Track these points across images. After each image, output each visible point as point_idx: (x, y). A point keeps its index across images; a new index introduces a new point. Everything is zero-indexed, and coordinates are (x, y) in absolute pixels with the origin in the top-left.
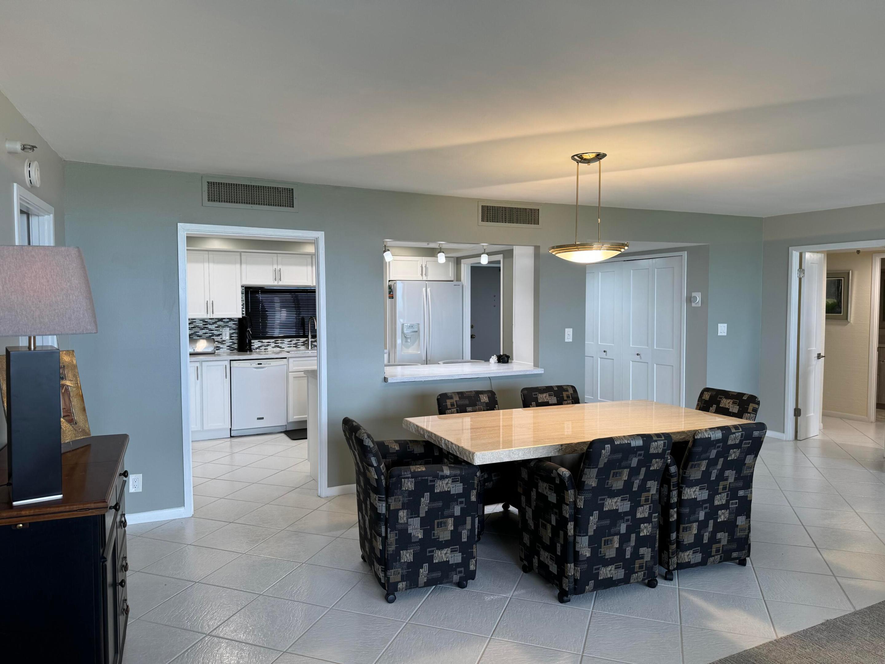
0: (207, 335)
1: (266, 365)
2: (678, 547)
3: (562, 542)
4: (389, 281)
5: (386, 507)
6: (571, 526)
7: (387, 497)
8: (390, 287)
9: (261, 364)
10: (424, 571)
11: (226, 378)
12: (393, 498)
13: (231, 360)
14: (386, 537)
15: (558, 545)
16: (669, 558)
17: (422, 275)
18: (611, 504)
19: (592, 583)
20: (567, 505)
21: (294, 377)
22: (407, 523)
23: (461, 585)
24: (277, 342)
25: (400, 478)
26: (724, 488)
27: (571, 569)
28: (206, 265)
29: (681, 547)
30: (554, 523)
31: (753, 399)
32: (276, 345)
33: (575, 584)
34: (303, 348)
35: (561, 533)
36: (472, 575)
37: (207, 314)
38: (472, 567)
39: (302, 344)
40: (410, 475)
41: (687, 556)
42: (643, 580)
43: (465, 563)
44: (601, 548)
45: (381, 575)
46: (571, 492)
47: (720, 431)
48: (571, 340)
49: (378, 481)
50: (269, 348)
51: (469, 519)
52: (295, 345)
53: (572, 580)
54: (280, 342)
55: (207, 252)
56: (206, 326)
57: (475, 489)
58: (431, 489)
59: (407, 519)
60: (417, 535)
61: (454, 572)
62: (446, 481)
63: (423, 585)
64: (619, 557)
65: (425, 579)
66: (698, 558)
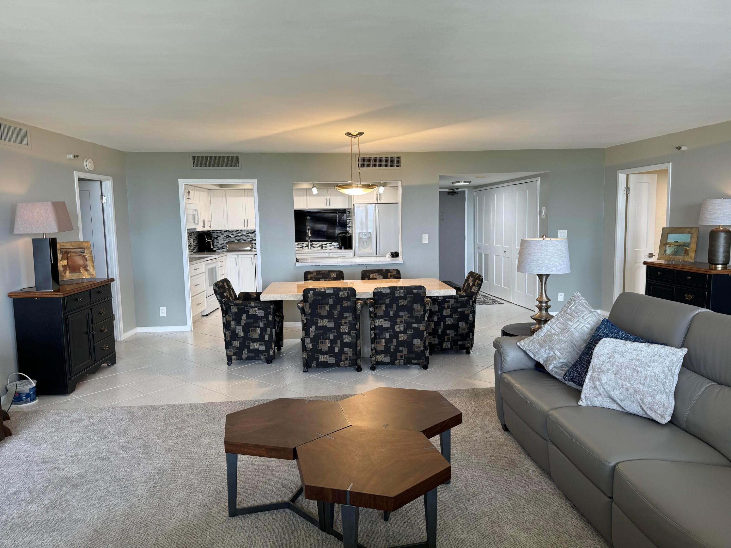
0: (249, 240)
2: (375, 352)
4: (354, 204)
5: (225, 319)
6: (303, 333)
7: (226, 315)
10: (245, 352)
11: (252, 265)
12: (228, 315)
17: (377, 199)
18: (321, 323)
19: (315, 363)
22: (235, 328)
23: (268, 362)
25: (229, 306)
26: (401, 322)
27: (303, 354)
28: (243, 198)
29: (377, 352)
31: (482, 279)
33: (306, 362)
34: (306, 248)
37: (245, 227)
38: (271, 353)
39: (306, 246)
41: (381, 358)
42: (350, 366)
43: (268, 351)
44: (319, 345)
46: (303, 316)
47: (388, 289)
48: (427, 242)
51: (269, 329)
52: (301, 247)
53: (305, 360)
55: (244, 190)
56: (248, 234)
57: (271, 315)
58: (247, 312)
59: (235, 326)
60: (240, 334)
61: (262, 355)
62: (255, 309)
63: (245, 359)
64: (331, 351)
65: (246, 356)
66: (388, 359)
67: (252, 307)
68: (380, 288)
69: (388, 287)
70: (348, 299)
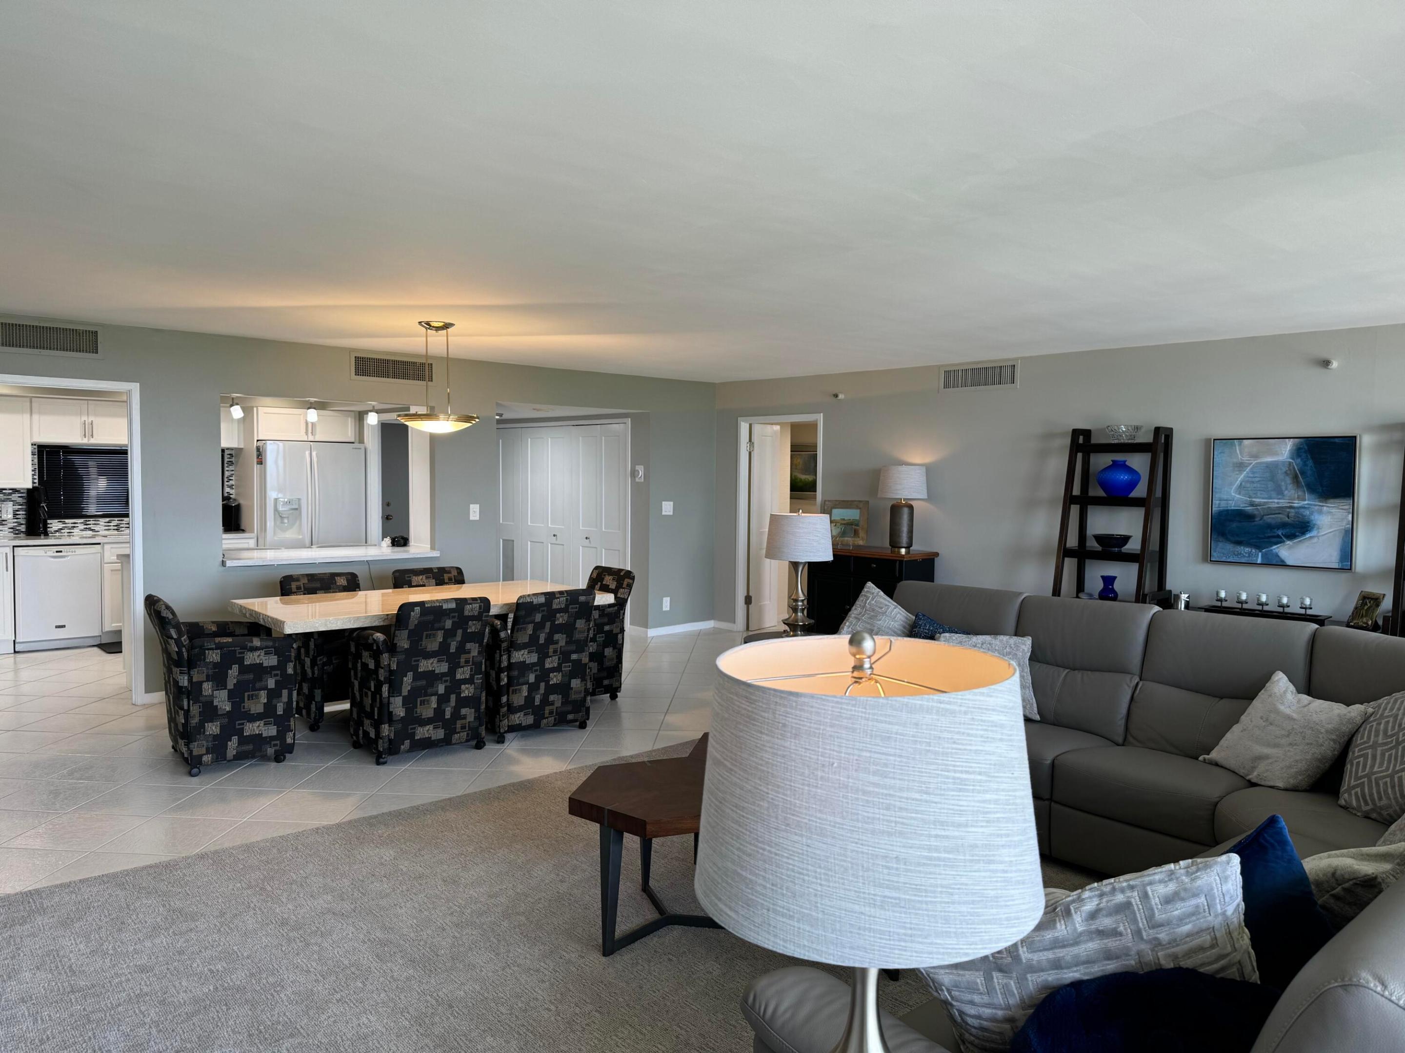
1: (69, 554)
2: (508, 710)
3: (378, 705)
4: (258, 441)
5: (189, 679)
6: (385, 689)
7: (189, 670)
8: (258, 449)
9: (61, 552)
10: (233, 745)
11: (7, 570)
12: (196, 670)
13: (14, 547)
14: (189, 710)
15: (376, 709)
16: (501, 721)
17: (307, 433)
18: (425, 665)
19: (407, 743)
20: (382, 668)
21: (112, 571)
22: (212, 695)
23: (279, 758)
24: (88, 523)
25: (203, 650)
26: (555, 651)
27: (386, 730)
29: (512, 709)
30: (373, 689)
31: (629, 575)
32: (86, 527)
33: (391, 745)
35: (378, 696)
36: (290, 749)
38: (289, 741)
40: (214, 646)
41: (518, 718)
42: (467, 741)
43: (281, 735)
44: (417, 708)
45: (184, 750)
46: (386, 656)
47: (543, 596)
48: (477, 518)
49: (179, 653)
50: (75, 531)
51: (285, 693)
52: (116, 528)
53: (386, 740)
54: (93, 522)
57: (292, 662)
58: (240, 661)
59: (213, 691)
60: (224, 707)
61: (268, 746)
62: (258, 653)
63: (232, 758)
64: (438, 718)
65: (234, 752)
66: (530, 720)
67: (254, 649)
68: (529, 595)
69: (542, 594)
70: (477, 618)
